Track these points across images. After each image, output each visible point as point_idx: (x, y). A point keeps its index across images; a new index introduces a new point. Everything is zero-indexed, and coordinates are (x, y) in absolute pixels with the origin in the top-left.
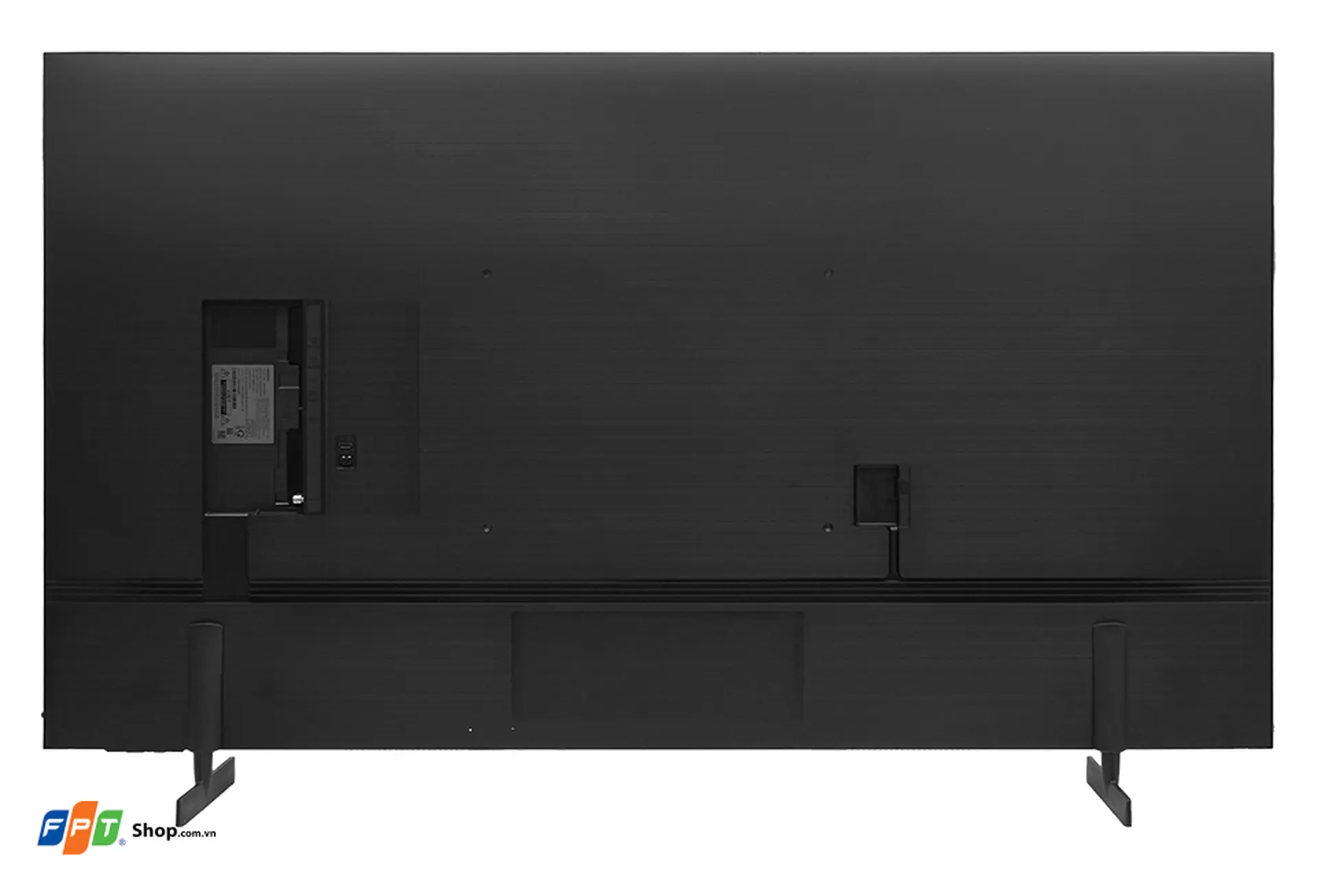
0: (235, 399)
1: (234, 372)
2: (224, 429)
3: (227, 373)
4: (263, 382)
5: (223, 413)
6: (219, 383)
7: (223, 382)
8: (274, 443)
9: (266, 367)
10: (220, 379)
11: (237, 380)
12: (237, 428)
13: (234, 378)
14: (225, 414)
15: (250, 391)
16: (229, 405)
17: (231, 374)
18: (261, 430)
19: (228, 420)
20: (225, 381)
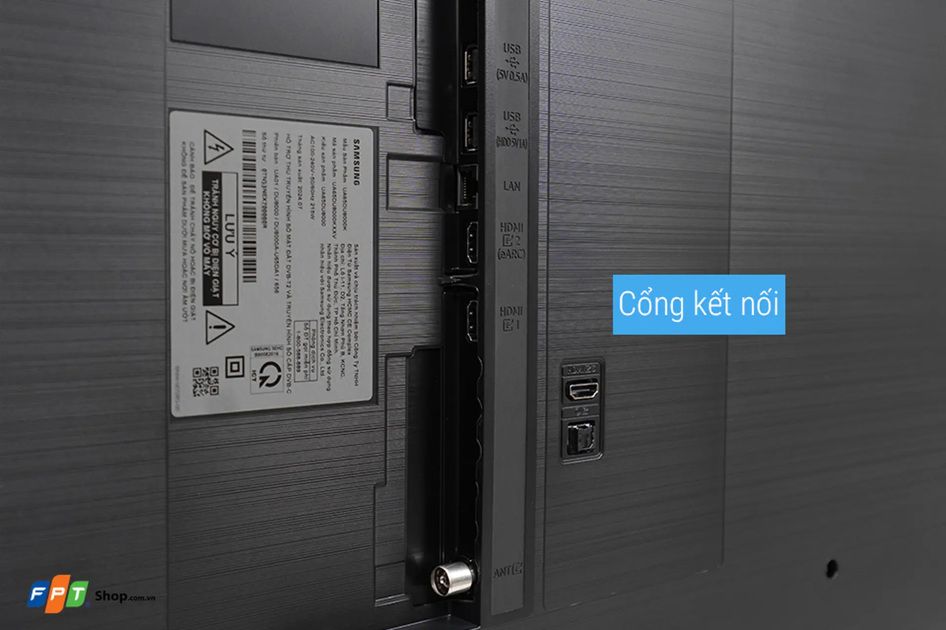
0: (250, 250)
1: (249, 147)
2: (214, 357)
3: (223, 148)
4: (340, 186)
5: (212, 298)
6: (198, 182)
7: (211, 179)
8: (375, 400)
9: (352, 133)
10: (201, 168)
11: (259, 176)
12: (258, 351)
13: (249, 167)
14: (219, 302)
15: (300, 217)
16: (231, 267)
17: (238, 154)
18: (336, 358)
19: (225, 327)
20: (218, 176)
